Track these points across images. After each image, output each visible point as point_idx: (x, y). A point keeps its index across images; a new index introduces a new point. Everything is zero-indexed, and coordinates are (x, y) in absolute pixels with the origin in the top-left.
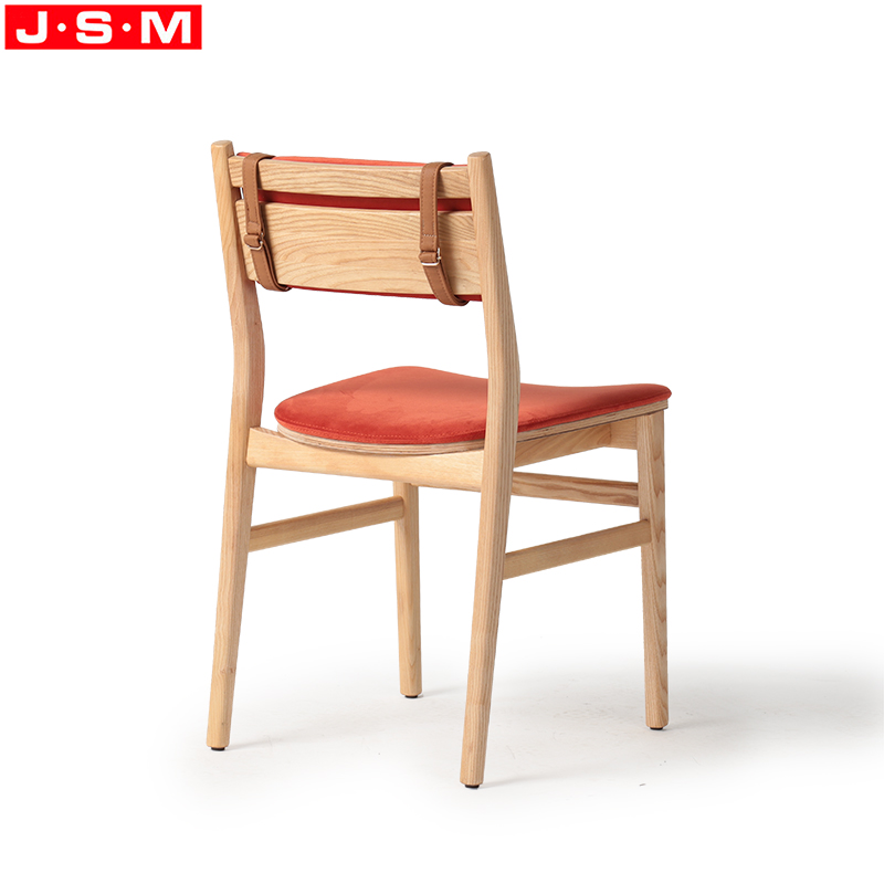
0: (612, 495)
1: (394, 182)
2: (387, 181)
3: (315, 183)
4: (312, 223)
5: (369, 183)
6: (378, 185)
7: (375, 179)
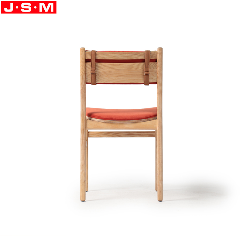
0: (147, 135)
1: (137, 55)
2: (135, 55)
3: (114, 57)
4: (111, 67)
5: (130, 56)
6: (132, 56)
7: (132, 55)
